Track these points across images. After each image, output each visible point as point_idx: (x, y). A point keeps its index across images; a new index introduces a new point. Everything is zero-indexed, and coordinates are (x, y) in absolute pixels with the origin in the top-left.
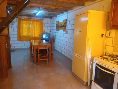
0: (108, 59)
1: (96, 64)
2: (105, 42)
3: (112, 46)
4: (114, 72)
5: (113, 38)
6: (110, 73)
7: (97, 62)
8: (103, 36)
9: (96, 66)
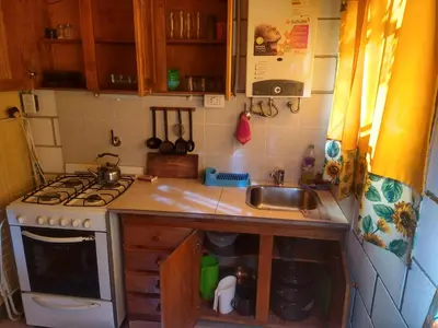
0: (58, 196)
1: (23, 228)
2: (29, 136)
3: (55, 146)
4: (91, 233)
5: (52, 118)
6: (80, 239)
7: (22, 221)
8: (16, 114)
9: (23, 236)
